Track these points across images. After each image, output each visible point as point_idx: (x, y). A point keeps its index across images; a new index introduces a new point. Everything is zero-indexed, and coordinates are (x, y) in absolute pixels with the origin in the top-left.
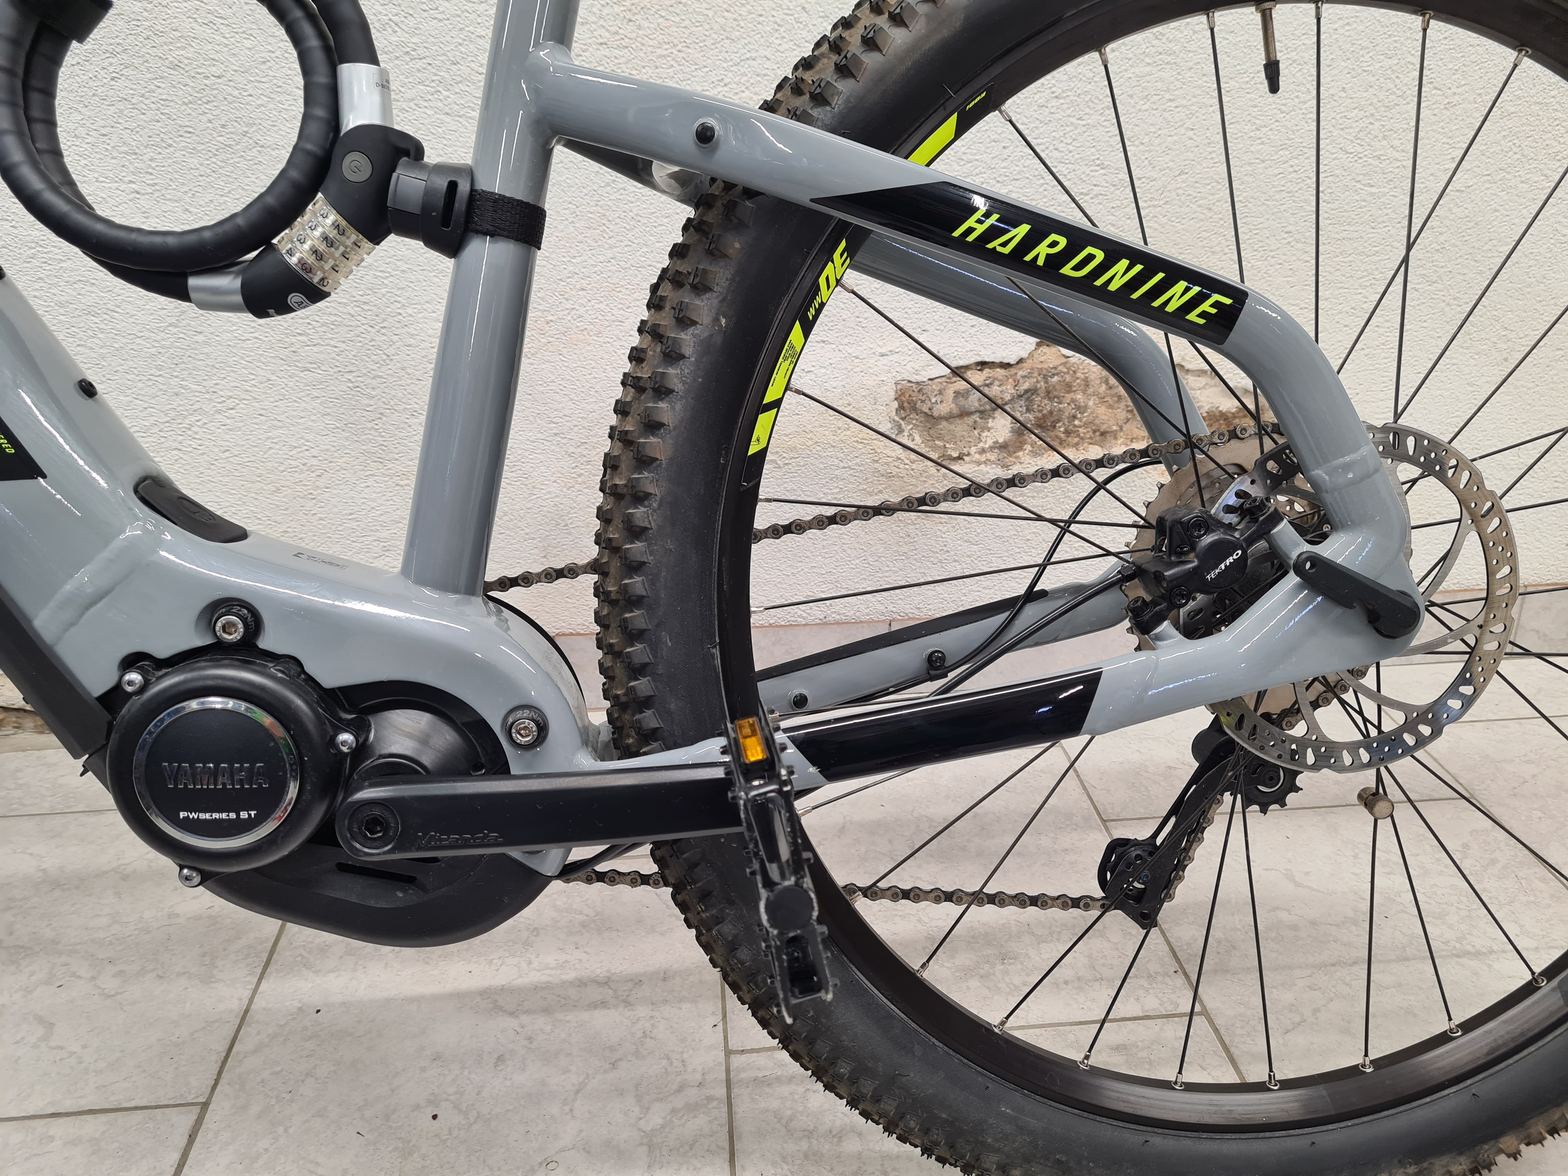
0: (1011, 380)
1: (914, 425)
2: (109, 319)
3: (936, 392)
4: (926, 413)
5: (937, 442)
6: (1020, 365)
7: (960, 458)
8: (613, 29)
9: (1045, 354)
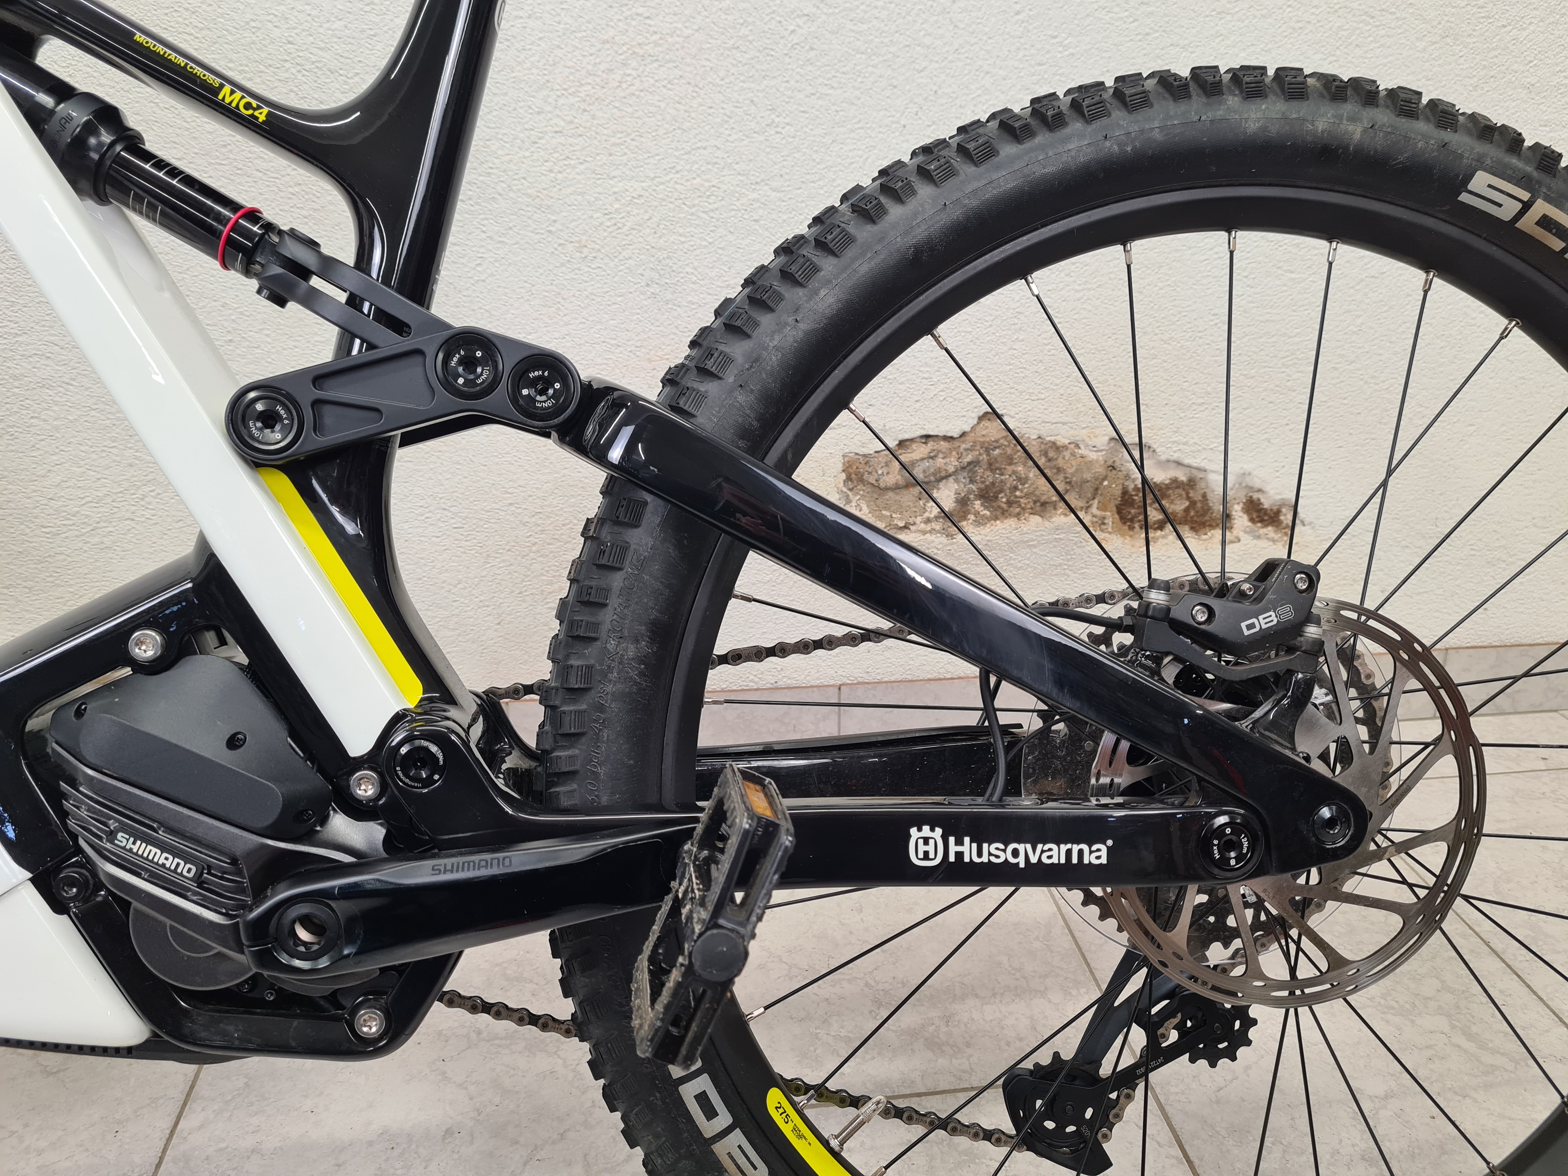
0: (954, 453)
1: (862, 496)
2: (64, 391)
3: (883, 464)
4: (872, 484)
5: (884, 512)
6: (963, 438)
7: (906, 527)
8: (568, 118)
9: (987, 428)
